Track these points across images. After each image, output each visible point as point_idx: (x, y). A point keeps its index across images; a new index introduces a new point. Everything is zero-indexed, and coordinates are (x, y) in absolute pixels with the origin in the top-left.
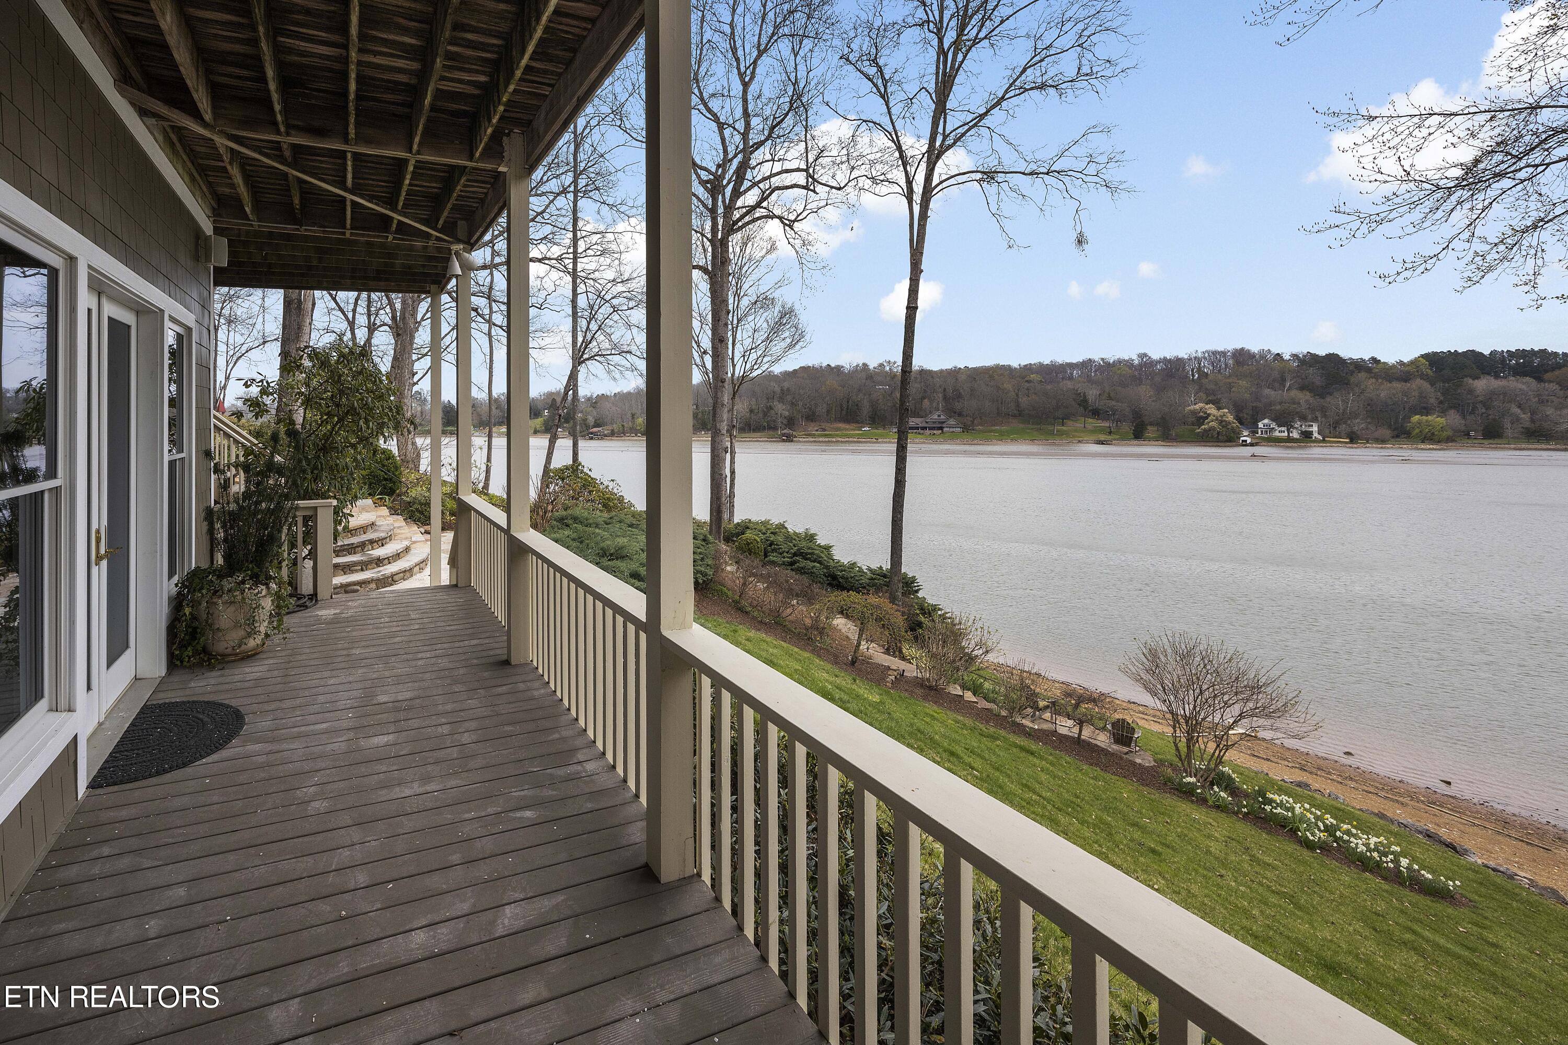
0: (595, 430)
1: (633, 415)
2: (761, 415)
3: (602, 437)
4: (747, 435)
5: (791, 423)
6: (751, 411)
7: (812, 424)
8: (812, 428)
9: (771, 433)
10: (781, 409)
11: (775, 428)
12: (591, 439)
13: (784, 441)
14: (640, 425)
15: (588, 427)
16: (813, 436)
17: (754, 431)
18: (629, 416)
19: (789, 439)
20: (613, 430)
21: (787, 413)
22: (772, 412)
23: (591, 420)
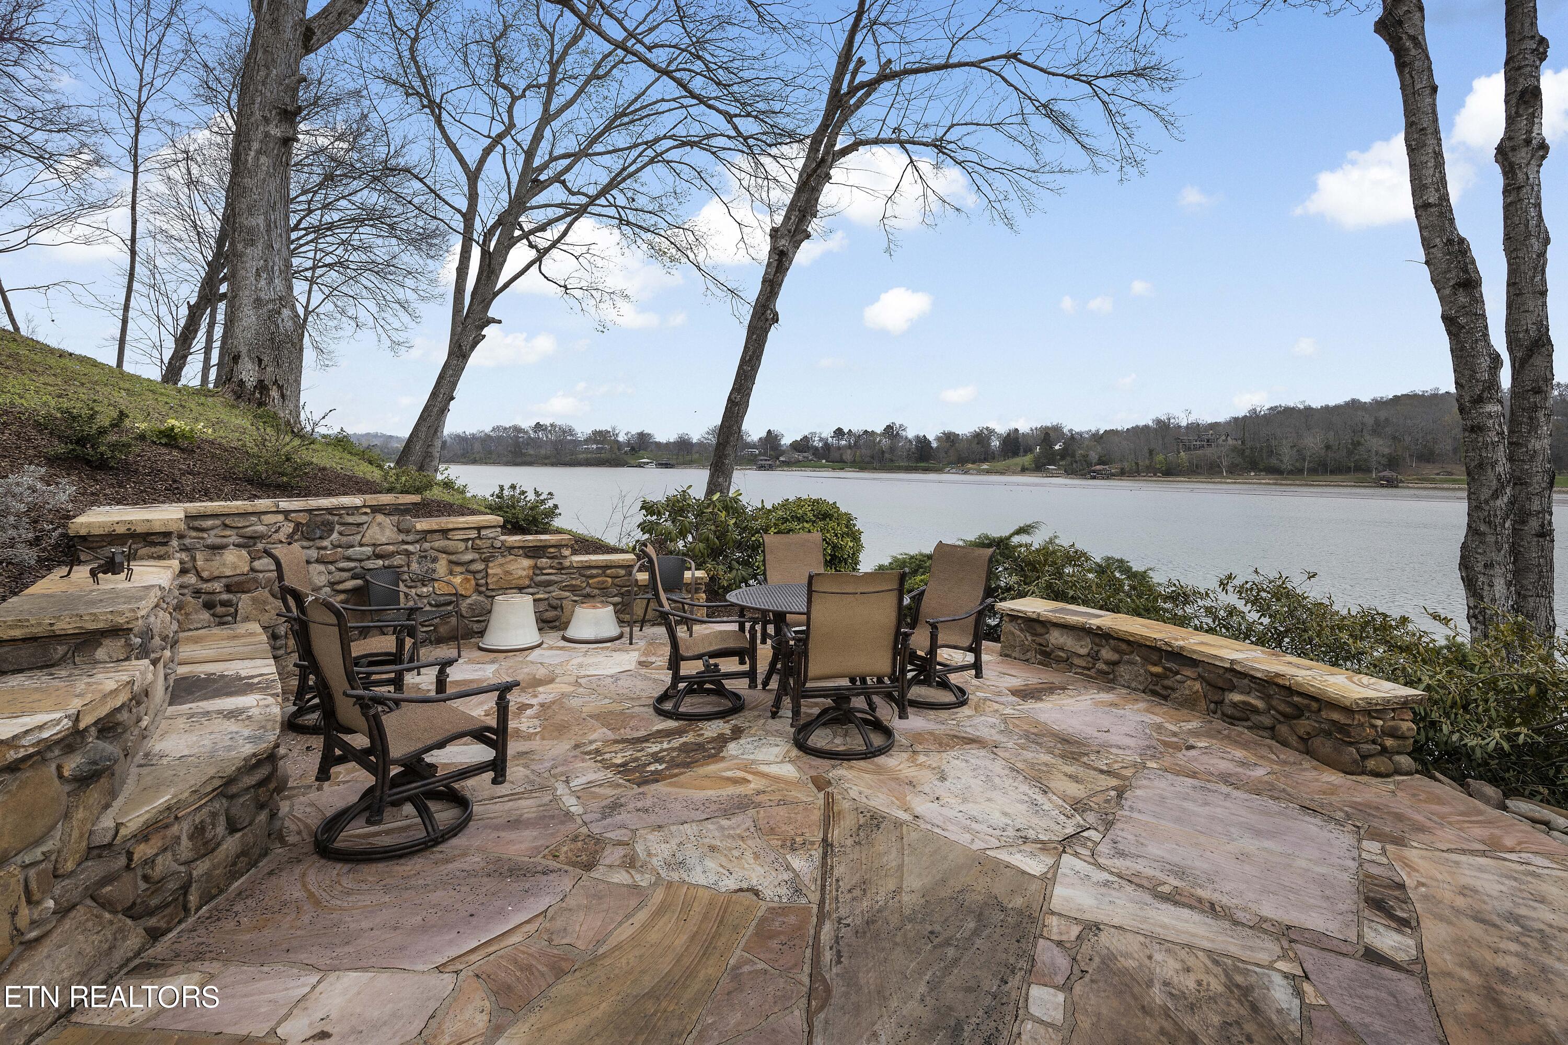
0: (1098, 467)
1: (1151, 452)
2: (1344, 453)
3: (1109, 476)
4: (1321, 478)
5: (1393, 463)
6: (1328, 447)
7: (1430, 466)
8: (1429, 470)
9: (1360, 475)
10: (1378, 445)
11: (1368, 470)
12: (1094, 478)
13: (1382, 486)
14: (1160, 463)
15: (1090, 464)
16: (1433, 481)
17: (1332, 472)
18: (1146, 450)
19: (1391, 484)
20: (1122, 469)
21: (1387, 451)
22: (1361, 448)
23: (1094, 456)
